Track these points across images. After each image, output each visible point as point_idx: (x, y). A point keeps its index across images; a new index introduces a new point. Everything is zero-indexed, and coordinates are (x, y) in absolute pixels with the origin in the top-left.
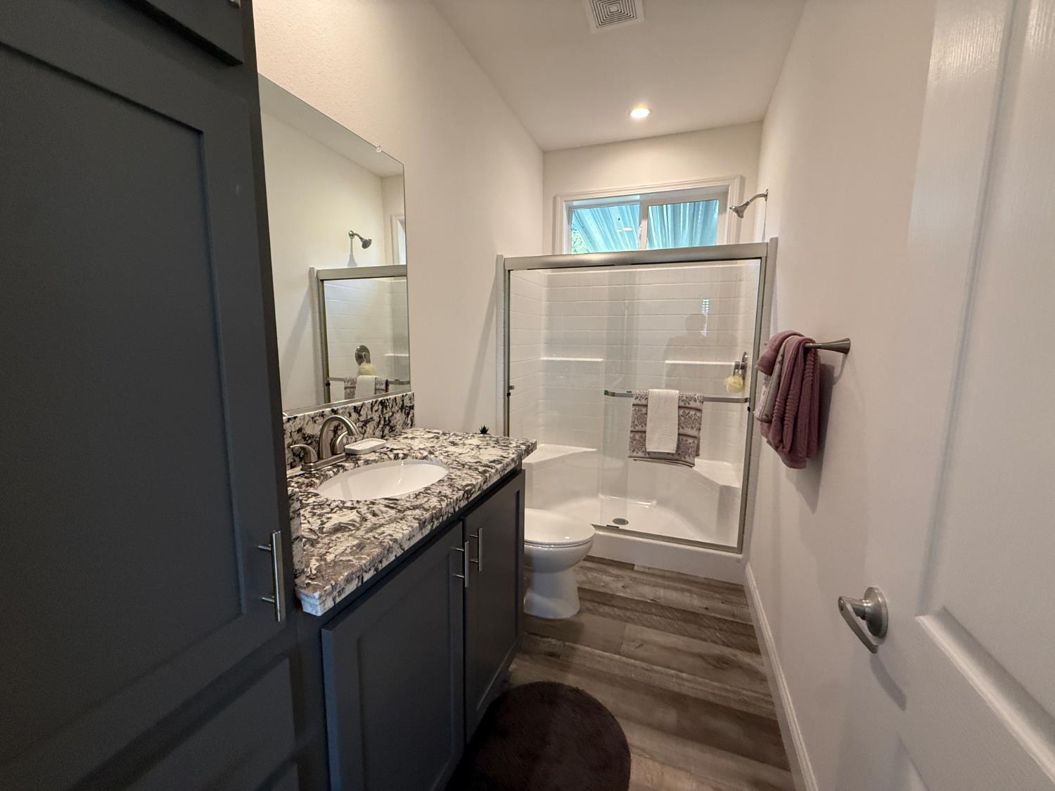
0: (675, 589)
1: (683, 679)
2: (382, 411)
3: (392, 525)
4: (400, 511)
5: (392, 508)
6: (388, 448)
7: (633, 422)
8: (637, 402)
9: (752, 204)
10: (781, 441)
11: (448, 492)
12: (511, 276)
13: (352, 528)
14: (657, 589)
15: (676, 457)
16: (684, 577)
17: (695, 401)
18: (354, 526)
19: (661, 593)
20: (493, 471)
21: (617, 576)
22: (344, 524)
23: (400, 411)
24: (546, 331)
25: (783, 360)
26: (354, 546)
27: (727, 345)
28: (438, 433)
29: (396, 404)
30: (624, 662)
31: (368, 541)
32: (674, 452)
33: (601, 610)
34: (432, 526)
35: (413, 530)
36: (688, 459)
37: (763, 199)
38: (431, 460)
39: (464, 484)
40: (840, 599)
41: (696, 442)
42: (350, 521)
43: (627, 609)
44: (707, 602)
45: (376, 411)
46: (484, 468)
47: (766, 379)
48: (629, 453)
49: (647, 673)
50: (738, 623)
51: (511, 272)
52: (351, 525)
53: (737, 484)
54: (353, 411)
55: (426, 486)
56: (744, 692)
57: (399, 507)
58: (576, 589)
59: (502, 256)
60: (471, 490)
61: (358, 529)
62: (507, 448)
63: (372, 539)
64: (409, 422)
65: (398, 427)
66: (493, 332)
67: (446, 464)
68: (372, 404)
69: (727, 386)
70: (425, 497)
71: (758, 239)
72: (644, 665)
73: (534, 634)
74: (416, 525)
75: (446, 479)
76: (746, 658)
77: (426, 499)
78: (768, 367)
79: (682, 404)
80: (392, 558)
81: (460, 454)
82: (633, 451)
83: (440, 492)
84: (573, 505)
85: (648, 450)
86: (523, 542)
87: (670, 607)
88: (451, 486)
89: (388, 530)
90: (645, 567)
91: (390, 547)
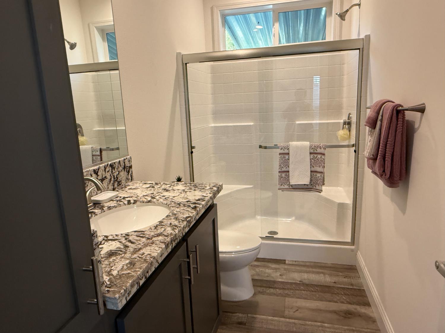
0: (313, 272)
1: (326, 327)
2: (112, 172)
3: (147, 248)
4: (148, 239)
5: (143, 237)
6: (121, 197)
7: (280, 165)
8: (282, 151)
9: (350, 11)
10: (384, 171)
11: (176, 223)
12: (188, 68)
13: (121, 253)
14: (303, 274)
15: (311, 187)
16: (319, 264)
17: (321, 148)
18: (121, 251)
19: (305, 276)
20: (201, 206)
21: (276, 269)
22: (114, 250)
23: (123, 171)
24: (211, 105)
25: (382, 119)
26: (127, 264)
27: (337, 110)
28: (152, 184)
29: (121, 166)
30: (287, 322)
31: (136, 260)
32: (309, 183)
33: (268, 291)
34: (172, 246)
35: (162, 250)
36: (317, 187)
37: (358, 7)
38: (154, 203)
39: (185, 216)
40: (436, 262)
41: (322, 175)
42: (117, 248)
43: (285, 289)
44: (335, 278)
45: (108, 172)
46: (194, 205)
47: (370, 131)
48: (278, 187)
49: (303, 327)
50: (355, 289)
51: (187, 64)
52: (119, 251)
53: (349, 201)
54: (93, 173)
55: (159, 220)
56: (364, 330)
57: (147, 236)
58: (251, 279)
59: (180, 53)
60: (191, 220)
61: (125, 253)
62: (204, 190)
63: (138, 258)
64: (130, 177)
65: (123, 182)
66: (178, 109)
67: (166, 204)
68: (105, 167)
69: (339, 137)
70: (162, 228)
71: (354, 36)
72: (300, 322)
73: (226, 312)
74: (163, 246)
75: (170, 214)
76: (363, 310)
77: (163, 229)
78: (373, 123)
79: (312, 151)
80: (153, 269)
81: (174, 197)
82: (281, 185)
83: (171, 224)
84: (241, 225)
85: (291, 184)
86: (219, 252)
87: (312, 285)
88: (176, 219)
89: (146, 251)
90: (293, 261)
91: (151, 262)
